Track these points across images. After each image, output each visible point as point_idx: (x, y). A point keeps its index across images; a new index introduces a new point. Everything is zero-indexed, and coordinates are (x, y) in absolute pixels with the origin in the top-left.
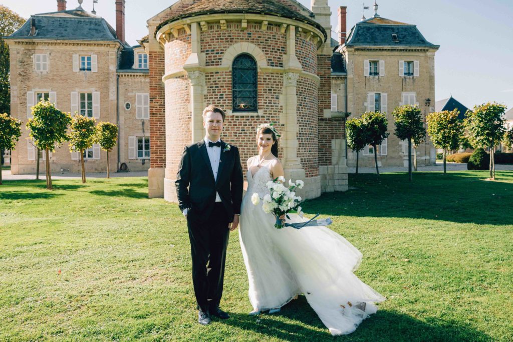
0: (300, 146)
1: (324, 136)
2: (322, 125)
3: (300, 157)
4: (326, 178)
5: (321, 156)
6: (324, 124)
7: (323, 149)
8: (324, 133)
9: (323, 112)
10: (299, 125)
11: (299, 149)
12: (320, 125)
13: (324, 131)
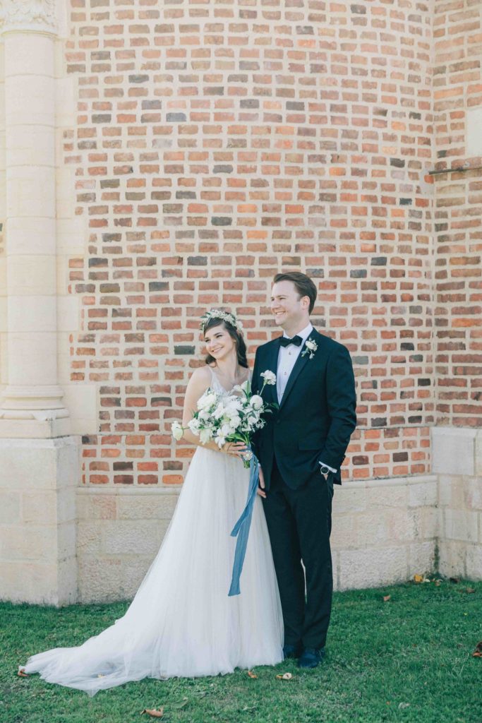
0: (93, 326)
1: (467, 261)
2: (459, 202)
3: (95, 378)
4: (467, 498)
5: (455, 370)
6: (467, 194)
7: (462, 335)
8: (467, 242)
9: (462, 126)
10: (87, 217)
11: (90, 339)
12: (449, 203)
13: (468, 231)
